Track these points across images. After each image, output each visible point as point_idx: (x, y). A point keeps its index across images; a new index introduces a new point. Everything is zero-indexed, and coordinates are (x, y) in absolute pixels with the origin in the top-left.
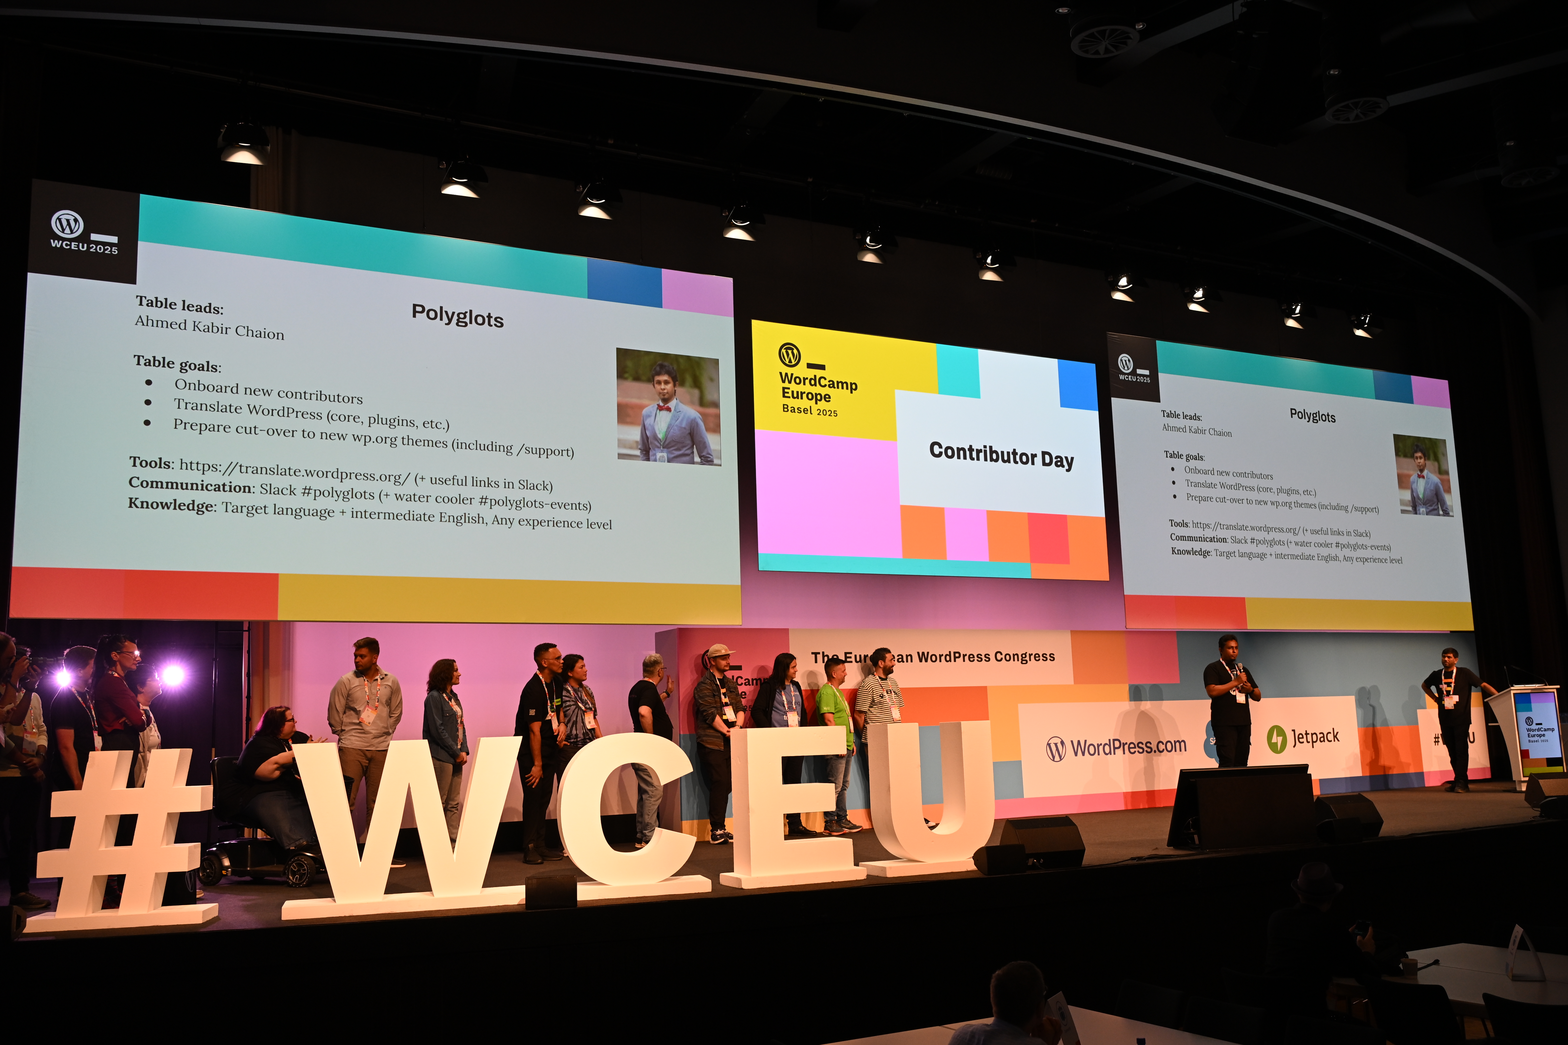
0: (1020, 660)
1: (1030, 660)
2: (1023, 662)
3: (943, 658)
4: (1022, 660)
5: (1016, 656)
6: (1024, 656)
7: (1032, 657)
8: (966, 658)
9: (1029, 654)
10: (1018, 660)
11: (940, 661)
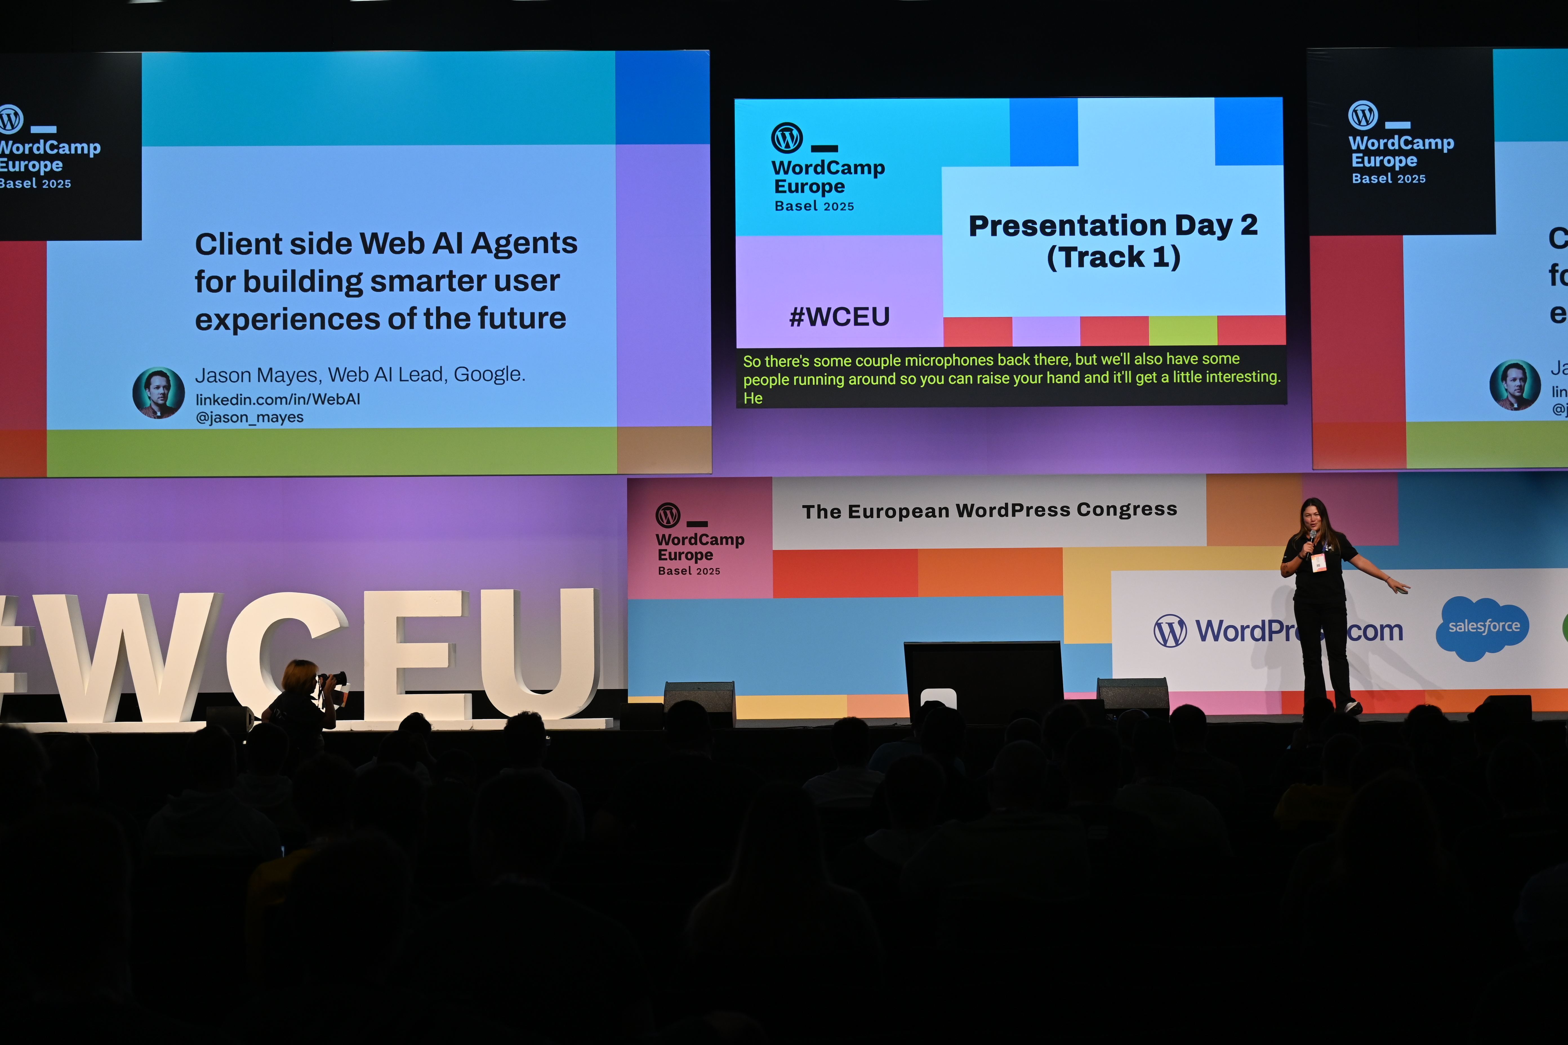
0: (1118, 514)
1: (1135, 514)
2: (1123, 516)
3: (995, 512)
4: (1122, 514)
5: (1112, 510)
6: (1125, 508)
7: (1139, 510)
8: (1032, 512)
9: (1134, 506)
10: (1115, 514)
11: (991, 515)
